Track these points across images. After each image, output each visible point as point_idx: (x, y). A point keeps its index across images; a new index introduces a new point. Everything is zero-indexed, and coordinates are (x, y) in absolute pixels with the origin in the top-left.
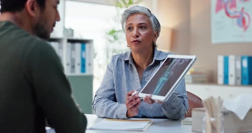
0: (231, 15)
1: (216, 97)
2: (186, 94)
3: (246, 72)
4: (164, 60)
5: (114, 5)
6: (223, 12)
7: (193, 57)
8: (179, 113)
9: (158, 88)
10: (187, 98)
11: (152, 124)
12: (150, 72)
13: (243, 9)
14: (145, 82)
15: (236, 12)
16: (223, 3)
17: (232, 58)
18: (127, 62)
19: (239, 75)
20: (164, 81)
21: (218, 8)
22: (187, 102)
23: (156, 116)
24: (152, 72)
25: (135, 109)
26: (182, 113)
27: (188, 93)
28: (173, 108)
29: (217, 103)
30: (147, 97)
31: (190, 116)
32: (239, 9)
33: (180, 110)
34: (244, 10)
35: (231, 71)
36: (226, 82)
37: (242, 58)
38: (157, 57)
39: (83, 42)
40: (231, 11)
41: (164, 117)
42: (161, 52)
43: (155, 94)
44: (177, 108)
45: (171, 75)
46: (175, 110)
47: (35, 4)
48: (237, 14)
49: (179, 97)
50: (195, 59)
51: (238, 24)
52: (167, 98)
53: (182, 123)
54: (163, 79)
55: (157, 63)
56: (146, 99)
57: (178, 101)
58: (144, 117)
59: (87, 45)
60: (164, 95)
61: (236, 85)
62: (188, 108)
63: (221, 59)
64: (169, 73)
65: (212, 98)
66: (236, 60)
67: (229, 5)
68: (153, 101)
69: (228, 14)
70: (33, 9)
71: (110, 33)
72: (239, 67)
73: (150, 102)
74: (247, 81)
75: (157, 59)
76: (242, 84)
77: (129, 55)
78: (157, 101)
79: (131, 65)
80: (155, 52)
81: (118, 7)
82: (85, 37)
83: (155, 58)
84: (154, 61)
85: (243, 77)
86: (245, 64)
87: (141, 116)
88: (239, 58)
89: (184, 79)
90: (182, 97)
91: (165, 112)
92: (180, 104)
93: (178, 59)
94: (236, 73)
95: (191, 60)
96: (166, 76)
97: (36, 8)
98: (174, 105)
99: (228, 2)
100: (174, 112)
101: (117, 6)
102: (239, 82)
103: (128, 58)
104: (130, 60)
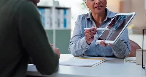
4: (113, 17)
10: (129, 43)
12: (104, 25)
14: (100, 32)
18: (88, 19)
22: (130, 46)
23: (107, 55)
24: (105, 26)
27: (130, 40)
28: (120, 50)
30: (102, 42)
33: (125, 51)
38: (109, 15)
39: (65, 9)
42: (111, 12)
44: (123, 50)
45: (118, 26)
46: (121, 52)
49: (124, 43)
50: (135, 15)
52: (115, 42)
53: (124, 61)
56: (101, 43)
57: (123, 45)
59: (67, 11)
60: (114, 40)
64: (117, 25)
68: (106, 45)
73: (104, 45)
75: (109, 17)
77: (90, 15)
78: (109, 44)
79: (91, 21)
80: (108, 12)
83: (107, 17)
92: (125, 47)
93: (123, 16)
95: (132, 15)
96: (115, 27)
98: (121, 47)
103: (89, 17)
104: (90, 18)
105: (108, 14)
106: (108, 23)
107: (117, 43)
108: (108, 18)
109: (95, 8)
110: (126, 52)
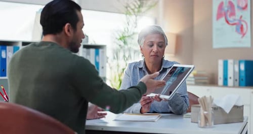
0: (230, 23)
1: (208, 96)
2: (187, 94)
3: (243, 75)
5: (123, 13)
6: (223, 19)
7: (192, 66)
8: (181, 109)
9: (165, 89)
11: (161, 118)
13: (241, 17)
15: (235, 20)
16: (223, 12)
17: (230, 62)
18: (141, 69)
19: (237, 78)
20: (169, 84)
21: (219, 16)
22: (188, 101)
25: (147, 106)
26: (184, 109)
27: (190, 93)
28: (177, 105)
29: (209, 101)
31: (190, 112)
32: (237, 17)
33: (183, 106)
34: (243, 19)
35: (230, 74)
36: (225, 84)
37: (240, 62)
38: (165, 65)
39: (97, 47)
40: (231, 19)
41: (171, 113)
43: (162, 94)
44: (180, 105)
45: (175, 80)
47: (70, 27)
48: (236, 22)
49: (182, 96)
50: (194, 68)
51: (237, 30)
53: (184, 116)
54: (169, 83)
55: (165, 70)
57: (180, 100)
58: (154, 112)
59: (100, 51)
61: (234, 86)
62: (189, 105)
63: (221, 62)
65: (205, 97)
66: (234, 64)
67: (229, 14)
68: (161, 99)
69: (227, 22)
70: (69, 31)
71: (120, 39)
72: (237, 69)
74: (244, 82)
75: (165, 67)
76: (240, 85)
77: (143, 63)
79: (144, 71)
81: (128, 15)
82: (98, 43)
84: (162, 69)
85: (241, 79)
86: (243, 67)
87: (152, 111)
88: (238, 62)
89: (185, 82)
90: (184, 97)
91: (171, 109)
92: (182, 102)
94: (234, 76)
95: (190, 68)
96: (171, 80)
97: (70, 30)
98: (177, 102)
99: (228, 11)
100: (178, 108)
101: (126, 14)
102: (237, 83)
103: (142, 66)
104: (144, 68)
105: (164, 63)
106: (164, 75)
107: (173, 98)
108: (163, 68)
109: (152, 56)
110: (184, 108)
